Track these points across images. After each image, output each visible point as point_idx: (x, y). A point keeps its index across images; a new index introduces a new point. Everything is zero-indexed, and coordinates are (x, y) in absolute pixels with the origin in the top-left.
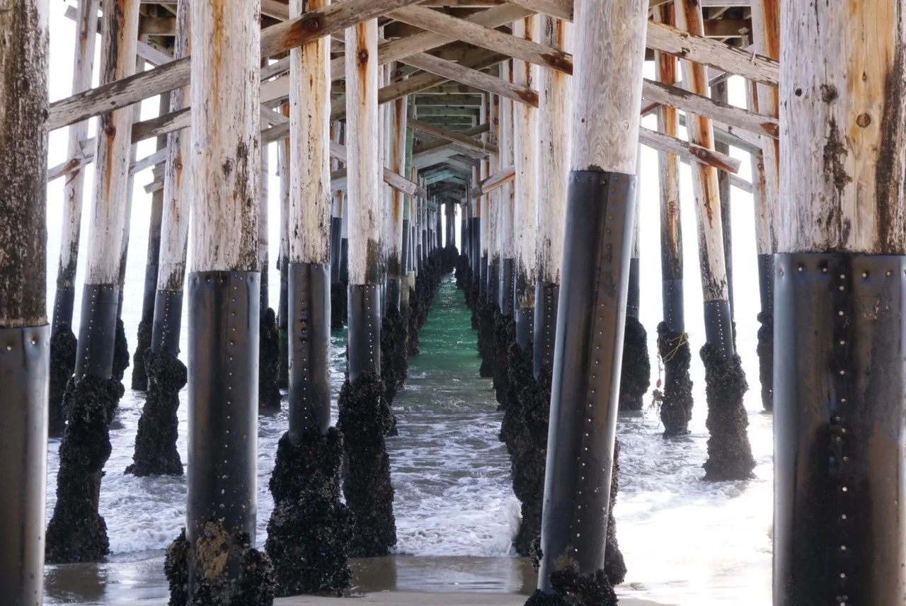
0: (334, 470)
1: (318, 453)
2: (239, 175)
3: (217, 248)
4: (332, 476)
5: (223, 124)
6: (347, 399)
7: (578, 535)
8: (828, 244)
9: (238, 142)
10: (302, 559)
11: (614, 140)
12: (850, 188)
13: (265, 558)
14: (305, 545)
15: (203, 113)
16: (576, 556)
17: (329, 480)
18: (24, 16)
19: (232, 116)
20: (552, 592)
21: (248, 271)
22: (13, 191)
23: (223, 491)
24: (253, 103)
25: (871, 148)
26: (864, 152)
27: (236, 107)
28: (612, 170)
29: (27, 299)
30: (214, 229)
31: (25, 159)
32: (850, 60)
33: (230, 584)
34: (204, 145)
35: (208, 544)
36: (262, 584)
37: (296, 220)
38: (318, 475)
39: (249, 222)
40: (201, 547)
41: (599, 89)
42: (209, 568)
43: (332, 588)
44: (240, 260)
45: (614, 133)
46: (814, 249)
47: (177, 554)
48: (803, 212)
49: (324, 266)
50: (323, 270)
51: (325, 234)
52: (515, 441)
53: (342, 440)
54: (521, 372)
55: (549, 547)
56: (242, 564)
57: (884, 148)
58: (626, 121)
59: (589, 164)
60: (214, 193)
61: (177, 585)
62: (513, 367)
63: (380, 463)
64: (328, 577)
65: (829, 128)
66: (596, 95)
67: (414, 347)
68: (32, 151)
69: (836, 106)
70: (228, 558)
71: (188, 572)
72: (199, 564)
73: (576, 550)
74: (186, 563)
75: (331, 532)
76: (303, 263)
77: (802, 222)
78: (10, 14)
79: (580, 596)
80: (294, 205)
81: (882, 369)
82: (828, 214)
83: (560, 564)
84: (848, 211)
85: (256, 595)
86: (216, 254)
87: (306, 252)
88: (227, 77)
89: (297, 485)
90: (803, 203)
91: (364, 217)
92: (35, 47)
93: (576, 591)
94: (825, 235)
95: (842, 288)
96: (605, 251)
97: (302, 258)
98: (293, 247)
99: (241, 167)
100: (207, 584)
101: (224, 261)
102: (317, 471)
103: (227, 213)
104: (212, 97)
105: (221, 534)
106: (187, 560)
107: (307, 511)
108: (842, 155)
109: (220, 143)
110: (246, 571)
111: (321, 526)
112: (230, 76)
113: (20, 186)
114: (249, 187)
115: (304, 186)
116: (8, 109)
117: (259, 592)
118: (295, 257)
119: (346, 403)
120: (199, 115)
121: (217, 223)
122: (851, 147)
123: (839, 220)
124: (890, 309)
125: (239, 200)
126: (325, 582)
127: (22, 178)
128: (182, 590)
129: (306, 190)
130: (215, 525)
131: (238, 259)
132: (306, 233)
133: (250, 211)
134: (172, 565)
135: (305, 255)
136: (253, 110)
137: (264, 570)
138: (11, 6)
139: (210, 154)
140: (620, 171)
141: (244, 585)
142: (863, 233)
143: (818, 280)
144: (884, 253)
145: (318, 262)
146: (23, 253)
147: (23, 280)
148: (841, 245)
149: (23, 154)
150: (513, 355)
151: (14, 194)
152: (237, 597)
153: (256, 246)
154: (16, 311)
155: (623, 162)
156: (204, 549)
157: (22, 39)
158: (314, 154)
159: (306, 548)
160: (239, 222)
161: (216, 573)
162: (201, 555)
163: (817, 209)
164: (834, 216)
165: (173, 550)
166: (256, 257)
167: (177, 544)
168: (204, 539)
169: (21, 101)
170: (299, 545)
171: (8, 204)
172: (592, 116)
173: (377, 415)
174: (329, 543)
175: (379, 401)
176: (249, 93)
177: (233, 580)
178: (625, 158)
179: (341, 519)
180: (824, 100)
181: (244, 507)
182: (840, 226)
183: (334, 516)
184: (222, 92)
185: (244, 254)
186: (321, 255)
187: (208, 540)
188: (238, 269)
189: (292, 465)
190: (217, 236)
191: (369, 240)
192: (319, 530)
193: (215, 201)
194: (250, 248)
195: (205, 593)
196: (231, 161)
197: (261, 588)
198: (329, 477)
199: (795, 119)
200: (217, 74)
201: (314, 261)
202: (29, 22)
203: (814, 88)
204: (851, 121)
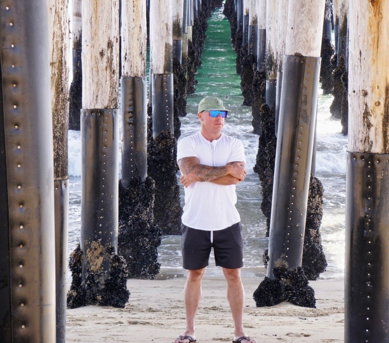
0: (150, 203)
1: (140, 193)
2: (108, 58)
3: (97, 96)
4: (148, 207)
5: (100, 30)
6: (152, 150)
7: (288, 249)
8: (364, 150)
9: (108, 40)
10: (130, 257)
11: (308, 39)
12: (373, 129)
13: (122, 260)
14: (132, 248)
15: (89, 24)
16: (287, 260)
17: (146, 210)
18: (62, 64)
19: (105, 26)
20: (274, 278)
21: (113, 109)
22: (57, 130)
23: (101, 225)
24: (115, 18)
25: (380, 114)
26: (378, 116)
27: (107, 21)
28: (307, 55)
29: (62, 170)
30: (95, 86)
31: (61, 118)
32: (373, 81)
33: (104, 273)
34: (89, 41)
35: (93, 252)
36: (121, 273)
37: (125, 50)
38: (139, 206)
39: (114, 82)
40: (89, 254)
41: (301, 11)
42: (93, 265)
43: (148, 274)
44: (109, 103)
45: (308, 35)
46: (359, 151)
47: (76, 257)
48: (355, 137)
49: (143, 78)
50: (142, 81)
51: (144, 59)
52: (265, 172)
53: (154, 185)
54: (269, 124)
55: (272, 254)
56: (111, 263)
57: (385, 114)
58: (315, 29)
59: (295, 52)
60: (95, 67)
61: (76, 274)
62: (263, 120)
63: (173, 192)
64: (146, 268)
65: (365, 106)
66: (299, 14)
67: (191, 85)
68: (64, 114)
69: (367, 98)
70: (103, 260)
71: (82, 267)
72: (88, 263)
73: (287, 257)
74: (80, 262)
75: (147, 241)
76: (130, 77)
77: (355, 141)
78: (57, 64)
79: (288, 280)
80: (124, 41)
81: (384, 197)
82: (364, 138)
83: (278, 264)
84: (372, 138)
85: (118, 279)
86: (97, 100)
87: (132, 70)
88: (102, 5)
89: (127, 212)
90: (355, 133)
91: (163, 28)
92: (65, 75)
93: (287, 278)
94: (364, 146)
95: (369, 167)
96: (303, 98)
97: (129, 74)
98: (124, 67)
99: (110, 54)
100: (92, 273)
101: (100, 103)
102: (139, 204)
103: (102, 78)
104: (94, 16)
105: (100, 247)
106: (81, 261)
107: (133, 228)
108: (370, 116)
109: (98, 40)
110: (113, 267)
111: (142, 237)
112: (103, 5)
113: (60, 128)
114: (114, 63)
115: (130, 29)
116: (56, 99)
117: (119, 278)
118: (125, 73)
119: (151, 152)
120: (87, 25)
121: (97, 83)
122: (373, 114)
123: (368, 141)
124: (388, 174)
125: (108, 71)
126: (144, 270)
127: (61, 125)
128: (78, 276)
129: (132, 31)
130: (96, 242)
131: (108, 102)
132: (132, 58)
133: (114, 77)
134: (73, 263)
135: (131, 72)
136: (115, 22)
137: (122, 266)
138: (58, 61)
139: (93, 46)
140: (312, 56)
141: (112, 274)
142: (377, 146)
143: (361, 163)
144: (385, 153)
145: (139, 76)
146: (61, 153)
147: (61, 163)
148: (369, 151)
149: (61, 116)
150: (264, 112)
151: (58, 131)
152: (108, 280)
153: (117, 95)
154: (59, 174)
155: (313, 51)
156: (91, 255)
157: (61, 72)
158: (137, 9)
159: (133, 250)
160: (108, 83)
161: (97, 268)
162: (89, 258)
163: (361, 136)
164: (366, 140)
165: (74, 255)
166: (117, 101)
167: (76, 252)
168: (91, 250)
169: (61, 95)
170: (129, 248)
171: (56, 135)
172: (297, 26)
173: (172, 160)
174: (147, 247)
175: (173, 151)
176: (113, 13)
177: (106, 272)
178: (314, 49)
179: (154, 233)
180: (363, 96)
181: (112, 233)
182: (369, 143)
183: (149, 231)
184: (99, 13)
185: (111, 100)
186: (141, 72)
187: (93, 250)
188: (108, 108)
189: (124, 200)
190: (97, 90)
191: (166, 44)
192: (141, 240)
193: (96, 71)
194: (114, 96)
195: (91, 278)
196: (104, 50)
197: (120, 276)
198: (146, 208)
199: (353, 102)
200: (96, 3)
201: (137, 76)
202: (63, 66)
203: (359, 91)
204: (373, 104)
